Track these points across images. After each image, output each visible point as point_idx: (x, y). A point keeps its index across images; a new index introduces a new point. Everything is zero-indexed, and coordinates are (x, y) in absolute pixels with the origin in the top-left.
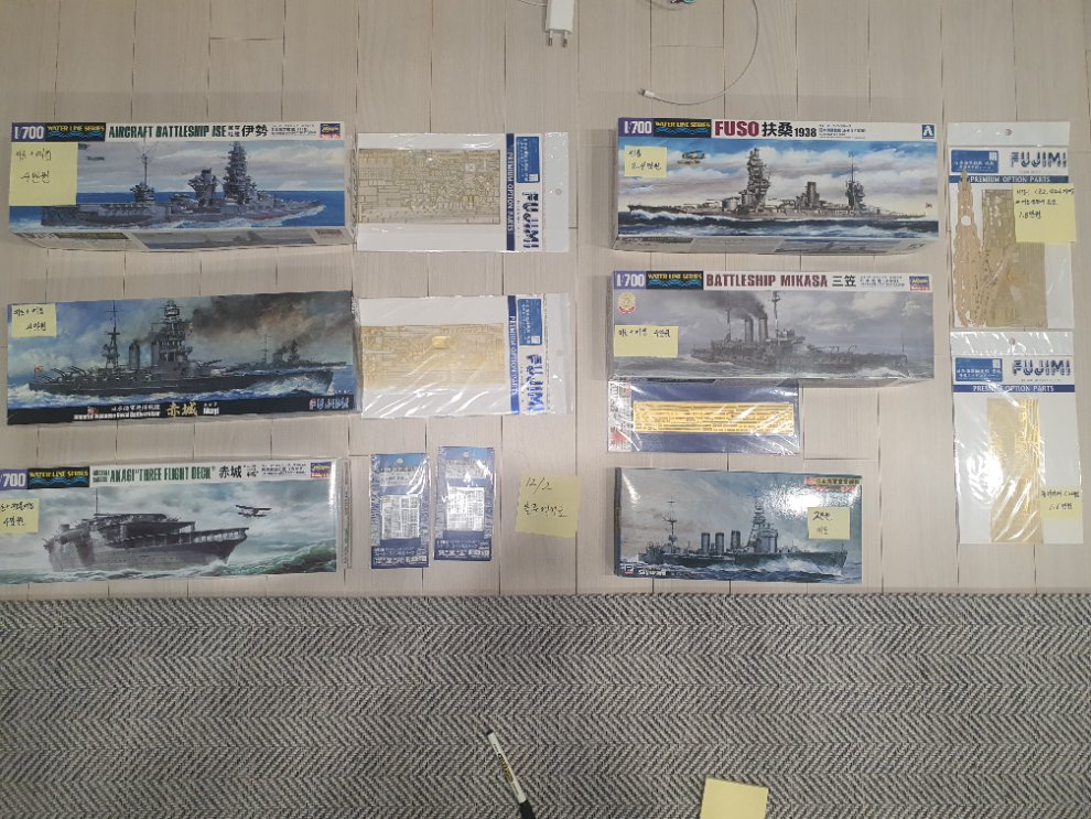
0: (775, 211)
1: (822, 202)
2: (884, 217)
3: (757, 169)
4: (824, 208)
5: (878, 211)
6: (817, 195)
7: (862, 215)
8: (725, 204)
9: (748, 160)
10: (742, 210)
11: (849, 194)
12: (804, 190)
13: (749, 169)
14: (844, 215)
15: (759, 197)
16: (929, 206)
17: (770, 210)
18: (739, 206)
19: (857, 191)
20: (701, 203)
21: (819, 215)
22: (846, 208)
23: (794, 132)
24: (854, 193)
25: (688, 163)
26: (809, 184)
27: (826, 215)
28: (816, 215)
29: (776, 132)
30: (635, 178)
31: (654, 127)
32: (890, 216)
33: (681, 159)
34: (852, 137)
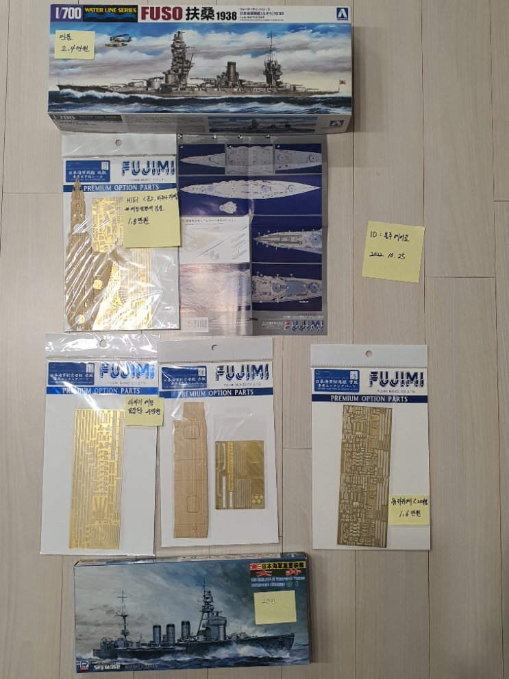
0: (196, 89)
1: (241, 81)
2: (300, 93)
3: (181, 50)
4: (243, 86)
5: (294, 88)
6: (236, 74)
7: (279, 92)
8: (150, 83)
9: (172, 42)
10: (166, 89)
11: (266, 73)
12: (225, 70)
13: (173, 51)
14: (262, 93)
15: (182, 76)
16: (342, 82)
17: (192, 88)
18: (162, 85)
19: (275, 70)
20: (127, 83)
21: (239, 93)
22: (264, 87)
23: (216, 16)
24: (272, 71)
25: (115, 46)
26: (230, 64)
27: (245, 93)
28: (235, 93)
29: (198, 16)
30: (65, 60)
31: (84, 13)
32: (306, 93)
33: (108, 42)
34: (270, 19)
